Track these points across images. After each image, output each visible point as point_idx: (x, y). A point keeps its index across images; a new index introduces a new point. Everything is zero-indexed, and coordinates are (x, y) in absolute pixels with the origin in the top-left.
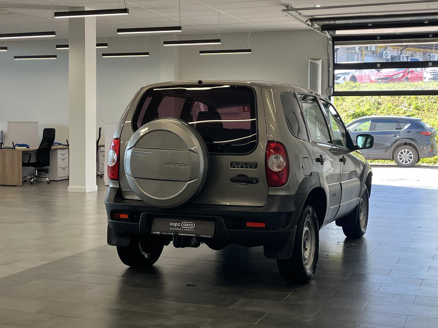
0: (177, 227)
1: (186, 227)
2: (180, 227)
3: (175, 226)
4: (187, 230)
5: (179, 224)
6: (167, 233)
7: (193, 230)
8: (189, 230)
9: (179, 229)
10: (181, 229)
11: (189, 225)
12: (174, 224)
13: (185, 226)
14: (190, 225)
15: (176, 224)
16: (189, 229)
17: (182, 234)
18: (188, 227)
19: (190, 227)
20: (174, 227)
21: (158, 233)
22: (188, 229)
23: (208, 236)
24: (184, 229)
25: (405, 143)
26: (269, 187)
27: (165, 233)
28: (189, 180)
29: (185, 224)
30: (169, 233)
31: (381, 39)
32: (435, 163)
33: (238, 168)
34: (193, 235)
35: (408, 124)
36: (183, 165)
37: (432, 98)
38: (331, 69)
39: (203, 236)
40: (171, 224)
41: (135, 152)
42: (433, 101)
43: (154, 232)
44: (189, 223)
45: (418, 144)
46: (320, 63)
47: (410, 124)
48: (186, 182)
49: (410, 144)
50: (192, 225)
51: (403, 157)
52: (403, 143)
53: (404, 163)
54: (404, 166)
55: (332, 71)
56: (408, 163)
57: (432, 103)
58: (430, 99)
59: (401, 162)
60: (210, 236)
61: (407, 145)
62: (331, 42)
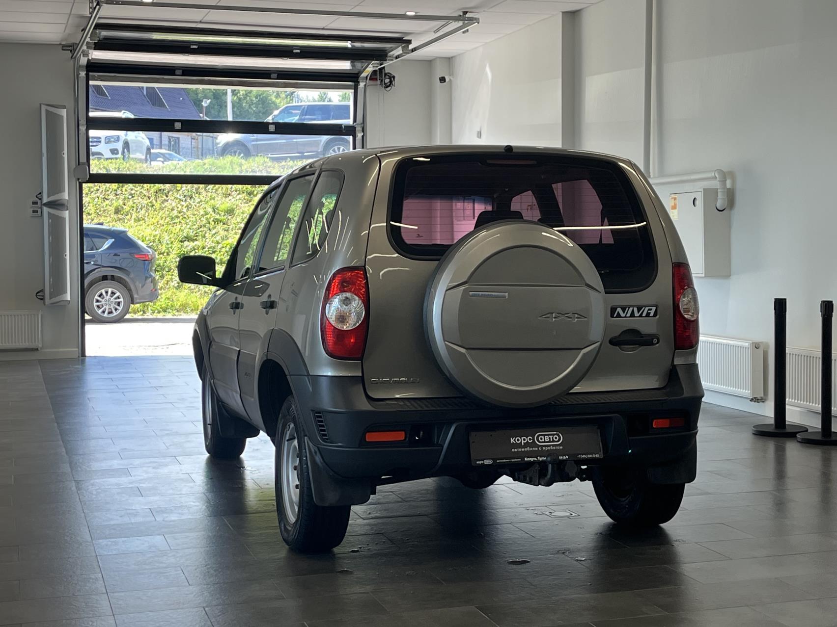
0: (527, 445)
1: (545, 442)
2: (533, 444)
3: (523, 444)
4: (549, 448)
6: (508, 461)
7: (561, 448)
8: (554, 448)
9: (531, 449)
10: (537, 449)
11: (550, 438)
12: (518, 440)
13: (543, 440)
14: (553, 438)
16: (553, 446)
17: (540, 457)
18: (550, 442)
19: (553, 441)
20: (519, 446)
21: (488, 462)
22: (550, 446)
23: (594, 456)
24: (544, 448)
25: (104, 276)
26: (675, 349)
27: (504, 461)
28: (583, 346)
29: (543, 437)
30: (513, 460)
31: (183, 75)
32: (144, 312)
33: (625, 317)
34: (564, 458)
35: (109, 240)
36: (576, 315)
38: (83, 128)
39: (584, 456)
40: (512, 441)
41: (471, 293)
43: (477, 462)
44: (551, 435)
45: (132, 279)
46: (64, 113)
47: (113, 240)
48: (579, 350)
50: (556, 438)
51: (103, 302)
52: (99, 277)
53: (106, 315)
54: (107, 320)
55: (85, 132)
56: (114, 315)
59: (101, 313)
60: (597, 456)
61: (107, 280)
62: (83, 74)
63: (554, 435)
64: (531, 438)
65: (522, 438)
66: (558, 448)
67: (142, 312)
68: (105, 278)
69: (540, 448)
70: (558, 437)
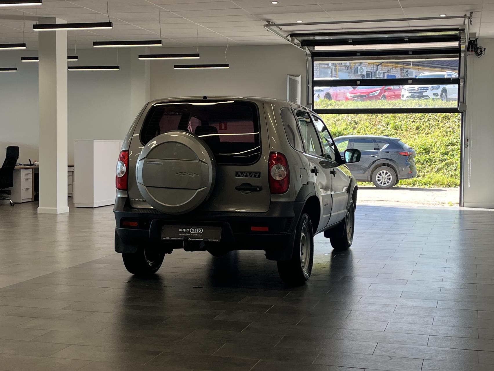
0: (186, 232)
2: (189, 232)
3: (184, 232)
4: (195, 235)
5: (188, 230)
7: (201, 235)
8: (198, 235)
9: (187, 235)
10: (190, 235)
11: (197, 230)
12: (182, 230)
13: (194, 231)
14: (198, 230)
15: (185, 230)
16: (198, 234)
17: (191, 238)
18: (197, 232)
19: (198, 232)
20: (182, 232)
21: (168, 238)
22: (196, 234)
24: (193, 235)
25: (383, 163)
26: (271, 194)
27: (175, 238)
28: (199, 188)
29: (194, 230)
30: (178, 239)
31: (360, 56)
33: (243, 177)
34: (201, 240)
35: (387, 144)
36: (194, 174)
37: (410, 117)
38: (310, 86)
39: (211, 240)
40: (180, 230)
41: (148, 162)
42: (411, 120)
43: (163, 238)
44: (198, 229)
45: (397, 165)
46: (299, 79)
47: (389, 144)
48: (196, 190)
49: (388, 165)
50: (200, 231)
51: (381, 178)
52: (381, 164)
53: (382, 185)
54: (383, 187)
55: (312, 88)
56: (387, 185)
57: (410, 123)
58: (408, 118)
59: (380, 183)
60: (217, 240)
61: (385, 166)
62: (310, 58)
63: (199, 229)
64: (188, 229)
65: (185, 229)
66: (200, 235)
67: (413, 185)
68: (384, 165)
69: (191, 235)
70: (201, 231)
